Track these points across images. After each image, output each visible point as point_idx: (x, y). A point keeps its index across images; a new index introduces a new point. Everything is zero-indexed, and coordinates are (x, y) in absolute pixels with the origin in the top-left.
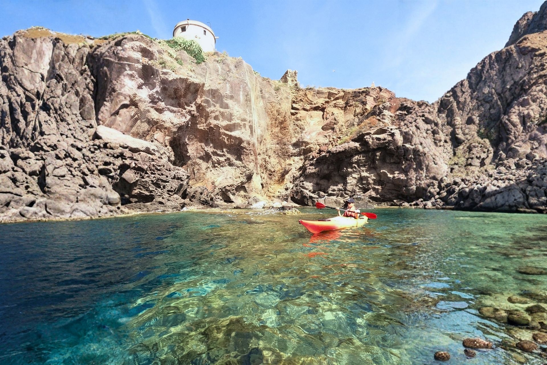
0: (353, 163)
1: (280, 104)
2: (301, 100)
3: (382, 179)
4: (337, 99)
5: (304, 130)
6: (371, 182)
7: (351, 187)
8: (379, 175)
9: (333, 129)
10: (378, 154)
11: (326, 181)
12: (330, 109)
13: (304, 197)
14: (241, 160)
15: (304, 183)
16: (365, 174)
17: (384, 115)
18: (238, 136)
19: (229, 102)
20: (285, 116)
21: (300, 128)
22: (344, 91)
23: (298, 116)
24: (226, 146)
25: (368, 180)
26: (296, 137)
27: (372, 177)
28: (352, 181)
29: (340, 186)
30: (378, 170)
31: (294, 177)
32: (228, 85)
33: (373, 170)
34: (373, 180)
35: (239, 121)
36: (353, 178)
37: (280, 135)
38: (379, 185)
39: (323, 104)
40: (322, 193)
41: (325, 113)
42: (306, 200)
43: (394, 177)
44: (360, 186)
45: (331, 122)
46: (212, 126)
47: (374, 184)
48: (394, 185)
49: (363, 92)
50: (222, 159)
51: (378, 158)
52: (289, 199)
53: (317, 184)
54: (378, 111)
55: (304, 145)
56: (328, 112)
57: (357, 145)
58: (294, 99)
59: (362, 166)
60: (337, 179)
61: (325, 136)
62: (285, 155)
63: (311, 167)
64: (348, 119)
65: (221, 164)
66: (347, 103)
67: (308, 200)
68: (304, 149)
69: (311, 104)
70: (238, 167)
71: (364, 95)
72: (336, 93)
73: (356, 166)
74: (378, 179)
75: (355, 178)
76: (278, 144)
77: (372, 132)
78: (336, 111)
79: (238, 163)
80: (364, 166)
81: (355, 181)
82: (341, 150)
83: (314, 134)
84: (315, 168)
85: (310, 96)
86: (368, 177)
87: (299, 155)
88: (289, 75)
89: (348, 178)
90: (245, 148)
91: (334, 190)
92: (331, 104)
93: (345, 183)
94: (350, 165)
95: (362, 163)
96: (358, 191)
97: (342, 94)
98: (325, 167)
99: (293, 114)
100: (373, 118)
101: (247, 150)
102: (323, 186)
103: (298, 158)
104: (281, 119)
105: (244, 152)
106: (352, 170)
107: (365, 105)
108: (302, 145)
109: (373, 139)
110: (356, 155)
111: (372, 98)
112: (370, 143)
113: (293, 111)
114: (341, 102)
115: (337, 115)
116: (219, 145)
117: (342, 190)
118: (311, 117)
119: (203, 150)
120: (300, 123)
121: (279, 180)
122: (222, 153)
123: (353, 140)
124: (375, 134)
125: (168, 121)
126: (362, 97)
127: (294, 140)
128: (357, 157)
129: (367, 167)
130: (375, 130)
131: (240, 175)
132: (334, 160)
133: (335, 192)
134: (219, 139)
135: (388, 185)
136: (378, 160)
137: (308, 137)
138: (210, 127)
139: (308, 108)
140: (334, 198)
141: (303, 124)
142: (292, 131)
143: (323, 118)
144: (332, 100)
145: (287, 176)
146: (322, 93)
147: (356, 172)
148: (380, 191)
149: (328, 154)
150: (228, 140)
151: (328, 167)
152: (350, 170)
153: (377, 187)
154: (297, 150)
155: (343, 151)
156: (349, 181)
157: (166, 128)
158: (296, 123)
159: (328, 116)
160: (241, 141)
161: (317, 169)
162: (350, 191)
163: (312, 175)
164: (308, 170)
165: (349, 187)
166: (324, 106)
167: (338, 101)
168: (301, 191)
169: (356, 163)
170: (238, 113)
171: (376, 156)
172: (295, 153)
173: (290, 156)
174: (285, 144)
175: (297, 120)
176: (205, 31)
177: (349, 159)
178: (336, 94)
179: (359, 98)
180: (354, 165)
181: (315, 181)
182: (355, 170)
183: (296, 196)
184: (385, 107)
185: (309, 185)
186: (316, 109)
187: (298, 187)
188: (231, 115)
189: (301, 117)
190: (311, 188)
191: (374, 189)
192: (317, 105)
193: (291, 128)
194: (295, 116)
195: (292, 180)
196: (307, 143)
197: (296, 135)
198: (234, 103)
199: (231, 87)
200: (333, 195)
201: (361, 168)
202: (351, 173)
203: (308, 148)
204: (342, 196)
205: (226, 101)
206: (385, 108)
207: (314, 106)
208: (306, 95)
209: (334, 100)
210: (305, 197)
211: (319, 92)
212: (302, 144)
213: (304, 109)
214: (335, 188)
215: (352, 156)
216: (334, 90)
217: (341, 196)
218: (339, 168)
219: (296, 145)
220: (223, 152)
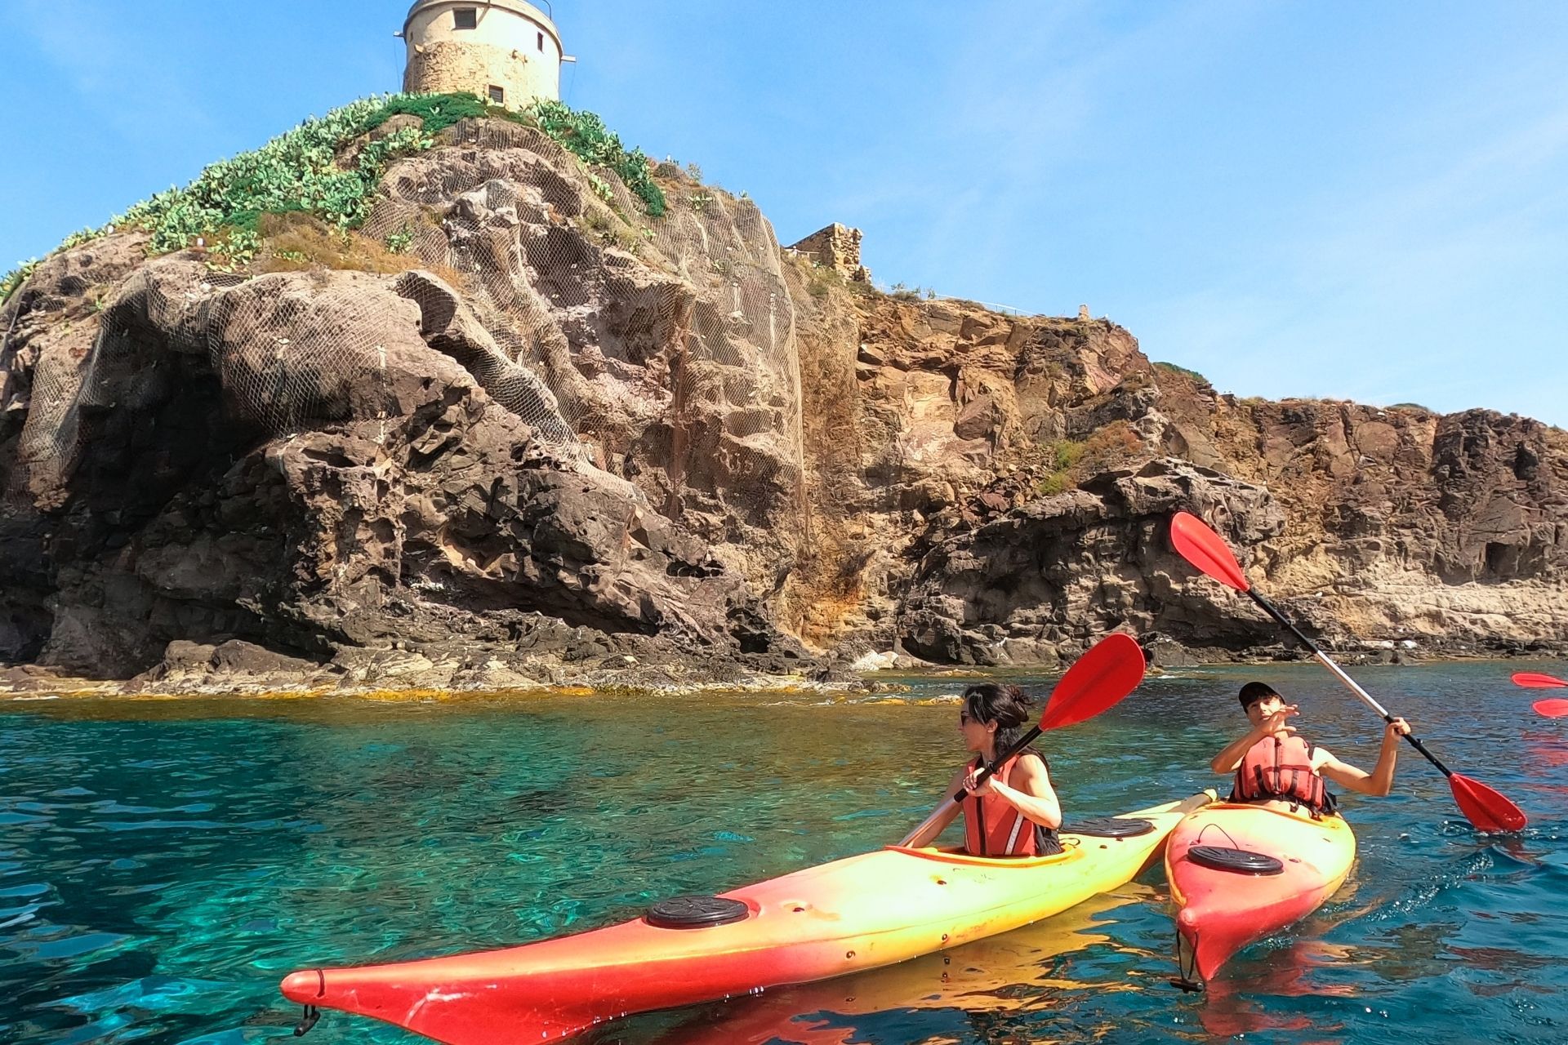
0: (1084, 549)
1: (830, 343)
2: (884, 332)
3: (1154, 595)
4: (990, 341)
5: (900, 430)
6: (1129, 600)
7: (1076, 612)
8: (1147, 583)
9: (991, 436)
10: (1149, 528)
11: (1001, 593)
12: (973, 373)
13: (944, 639)
14: (765, 524)
15: (942, 597)
16: (1111, 579)
17: (1151, 421)
18: (768, 453)
19: (742, 345)
20: (843, 383)
21: (887, 424)
22: (1009, 321)
23: (880, 382)
24: (725, 480)
25: (1120, 595)
26: (873, 450)
27: (1131, 587)
28: (1077, 596)
29: (1044, 610)
30: (1146, 570)
31: (891, 577)
32: (737, 291)
33: (1133, 570)
34: (1134, 595)
35: (764, 406)
36: (1082, 587)
37: (826, 441)
38: (1146, 610)
39: (952, 355)
40: (997, 628)
41: (960, 383)
42: (951, 648)
43: (1186, 590)
44: (1099, 610)
45: (983, 415)
46: (702, 418)
47: (1134, 607)
48: (1185, 609)
49: (1067, 333)
50: (714, 519)
51: (1147, 538)
52: (898, 644)
53: (976, 602)
54: (1133, 408)
55: (905, 477)
56: (968, 380)
57: (1096, 499)
58: (864, 329)
59: (1105, 557)
60: (1034, 588)
61: (968, 456)
62: (837, 505)
63: (962, 553)
64: (1033, 410)
65: (713, 536)
66: (1021, 360)
67: (957, 646)
68: (904, 492)
69: (913, 347)
70: (757, 546)
71: (1071, 341)
72: (988, 321)
73: (1091, 556)
74: (1145, 592)
75: (1087, 589)
76: (818, 468)
77: (1135, 469)
78: (992, 382)
79: (760, 533)
80: (1112, 557)
81: (1085, 597)
82: (1058, 511)
83: (933, 447)
84: (975, 557)
85: (907, 322)
86: (1121, 588)
87: (886, 506)
88: (839, 242)
89: (1067, 588)
90: (780, 489)
91: (1027, 621)
92: (972, 355)
93: (1059, 601)
94: (1076, 552)
95: (1106, 548)
96: (1093, 623)
97: (1004, 328)
98: (1005, 554)
99: (861, 375)
100: (1123, 425)
101: (786, 494)
102: (991, 609)
103: (883, 516)
104: (834, 390)
105: (777, 499)
106: (1079, 567)
107: (1080, 375)
108: (898, 479)
109: (1137, 488)
110: (1091, 527)
111: (1094, 356)
112: (1131, 499)
113: (864, 366)
114: (1003, 354)
115: (997, 394)
116: (706, 475)
117: (1050, 621)
118: (916, 388)
119: (660, 490)
120: (888, 407)
121: (836, 586)
122: (712, 502)
123: (1084, 487)
124: (1142, 474)
125: (617, 405)
126: (1066, 347)
127: (868, 460)
128: (1093, 532)
129: (1118, 560)
130: (1141, 467)
131: (764, 571)
132: (1029, 538)
133: (1029, 627)
134: (708, 457)
135: (1169, 609)
136: (1147, 544)
137: (918, 456)
138: (699, 423)
139: (907, 362)
140: (1030, 641)
141: (895, 409)
142: (861, 431)
143: (953, 398)
144: (974, 342)
145: (864, 574)
146: (946, 317)
147: (1089, 572)
148: (1148, 624)
149: (1017, 521)
150: (733, 463)
151: (1013, 556)
152: (1073, 566)
153: (1141, 614)
154: (880, 491)
155: (1061, 516)
156: (1071, 598)
157: (612, 428)
158: (873, 403)
159: (969, 394)
160: (771, 465)
161: (983, 559)
162: (1073, 625)
163: (964, 576)
164: (954, 563)
165: (1072, 614)
166: (955, 360)
167: (994, 348)
168: (938, 621)
169: (1091, 548)
170: (765, 381)
171: (1145, 533)
172: (872, 501)
173: (852, 510)
174: (840, 471)
175: (876, 394)
176: (540, 37)
177: (1072, 538)
178: (986, 326)
179: (1058, 351)
180: (1085, 553)
181: (971, 592)
182: (1086, 566)
183: (919, 635)
184: (1150, 399)
185: (955, 605)
186: (929, 365)
187: (926, 611)
188: (749, 385)
189: (887, 387)
190: (961, 614)
191: (1134, 620)
192: (932, 355)
193: (859, 417)
194: (870, 383)
195: (884, 587)
196: (915, 475)
197: (875, 444)
198: (753, 349)
199: (745, 298)
200: (1027, 634)
201: (1103, 564)
202: (1076, 575)
203: (917, 489)
204: (1052, 636)
205: (731, 342)
206: (1150, 401)
207: (922, 355)
208: (896, 316)
209: (979, 344)
210: (951, 638)
211: (935, 314)
212: (899, 476)
213: (896, 364)
214: (1029, 613)
215: (1082, 529)
216: (981, 313)
217: (1048, 638)
218: (1042, 561)
219: (874, 475)
220: (714, 497)
